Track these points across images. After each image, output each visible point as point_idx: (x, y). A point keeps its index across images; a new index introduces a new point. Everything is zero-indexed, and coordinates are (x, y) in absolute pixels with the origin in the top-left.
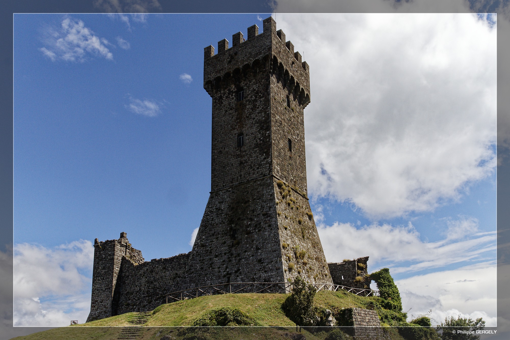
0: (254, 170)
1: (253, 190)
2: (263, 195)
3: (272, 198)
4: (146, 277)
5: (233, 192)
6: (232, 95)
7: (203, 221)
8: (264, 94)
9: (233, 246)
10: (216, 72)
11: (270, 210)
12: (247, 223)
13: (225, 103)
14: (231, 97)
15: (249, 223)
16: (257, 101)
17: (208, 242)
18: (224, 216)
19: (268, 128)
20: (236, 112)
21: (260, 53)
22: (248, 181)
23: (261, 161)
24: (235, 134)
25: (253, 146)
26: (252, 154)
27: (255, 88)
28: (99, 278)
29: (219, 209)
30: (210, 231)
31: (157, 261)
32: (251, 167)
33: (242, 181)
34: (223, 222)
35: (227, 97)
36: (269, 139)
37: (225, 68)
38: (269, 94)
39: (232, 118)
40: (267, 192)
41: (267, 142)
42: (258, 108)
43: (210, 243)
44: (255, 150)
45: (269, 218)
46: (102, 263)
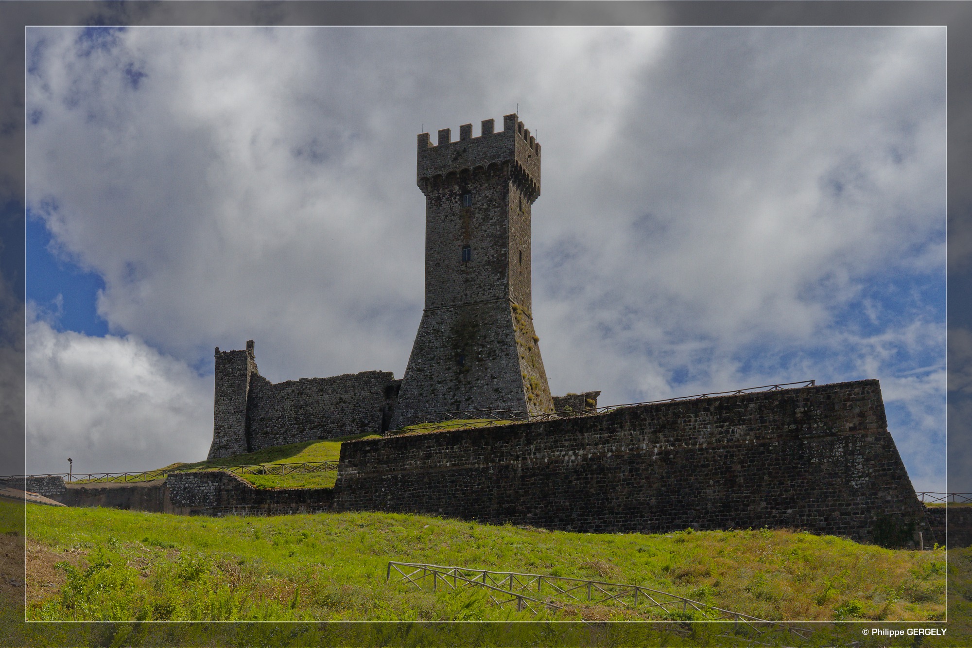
0: (484, 290)
1: (483, 313)
2: (497, 320)
3: (508, 324)
4: (293, 401)
5: (456, 313)
6: (455, 198)
7: (416, 342)
8: (500, 204)
9: (460, 372)
10: (436, 168)
11: (506, 337)
12: (478, 349)
13: (446, 206)
14: (454, 201)
15: (480, 350)
16: (490, 210)
17: (426, 366)
18: (445, 339)
19: (505, 245)
20: (460, 219)
21: (499, 156)
22: (476, 302)
23: (494, 281)
24: (459, 246)
25: (484, 263)
26: (482, 272)
27: (487, 195)
28: (225, 398)
29: (438, 331)
30: (427, 354)
31: (308, 381)
32: (481, 287)
33: (468, 302)
34: (444, 346)
35: (447, 199)
36: (506, 258)
37: (449, 166)
38: (506, 205)
39: (455, 226)
40: (502, 317)
41: (502, 260)
42: (492, 219)
43: (429, 368)
44: (486, 267)
45: (505, 347)
46: (228, 379)
